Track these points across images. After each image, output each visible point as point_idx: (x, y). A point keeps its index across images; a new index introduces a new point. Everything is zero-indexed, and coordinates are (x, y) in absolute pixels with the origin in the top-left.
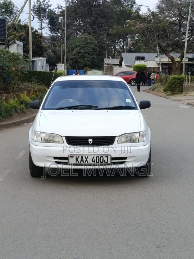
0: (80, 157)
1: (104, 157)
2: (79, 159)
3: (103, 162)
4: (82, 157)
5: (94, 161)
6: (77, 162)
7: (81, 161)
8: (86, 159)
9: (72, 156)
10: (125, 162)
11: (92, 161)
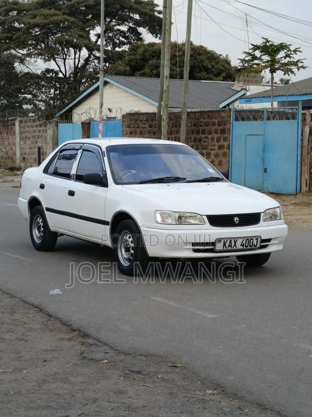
0: (229, 241)
1: (254, 239)
2: (227, 244)
3: (252, 246)
4: (231, 241)
5: (243, 245)
6: (225, 248)
7: (229, 246)
8: (235, 242)
9: (219, 240)
10: (268, 245)
11: (241, 245)
